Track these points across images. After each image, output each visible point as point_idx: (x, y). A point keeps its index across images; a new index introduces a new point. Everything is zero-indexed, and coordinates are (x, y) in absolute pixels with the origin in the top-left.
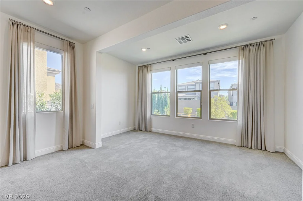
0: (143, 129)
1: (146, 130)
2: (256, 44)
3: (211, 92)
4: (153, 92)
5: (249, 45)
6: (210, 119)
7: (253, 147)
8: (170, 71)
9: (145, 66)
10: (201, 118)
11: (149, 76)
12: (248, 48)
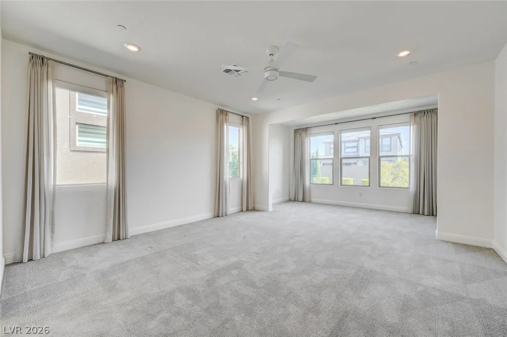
0: (301, 199)
1: (303, 201)
2: (428, 111)
3: (381, 158)
4: (311, 158)
5: (420, 112)
6: (379, 186)
7: (426, 213)
8: (333, 135)
9: (303, 129)
10: (369, 186)
11: (307, 141)
12: (419, 115)
